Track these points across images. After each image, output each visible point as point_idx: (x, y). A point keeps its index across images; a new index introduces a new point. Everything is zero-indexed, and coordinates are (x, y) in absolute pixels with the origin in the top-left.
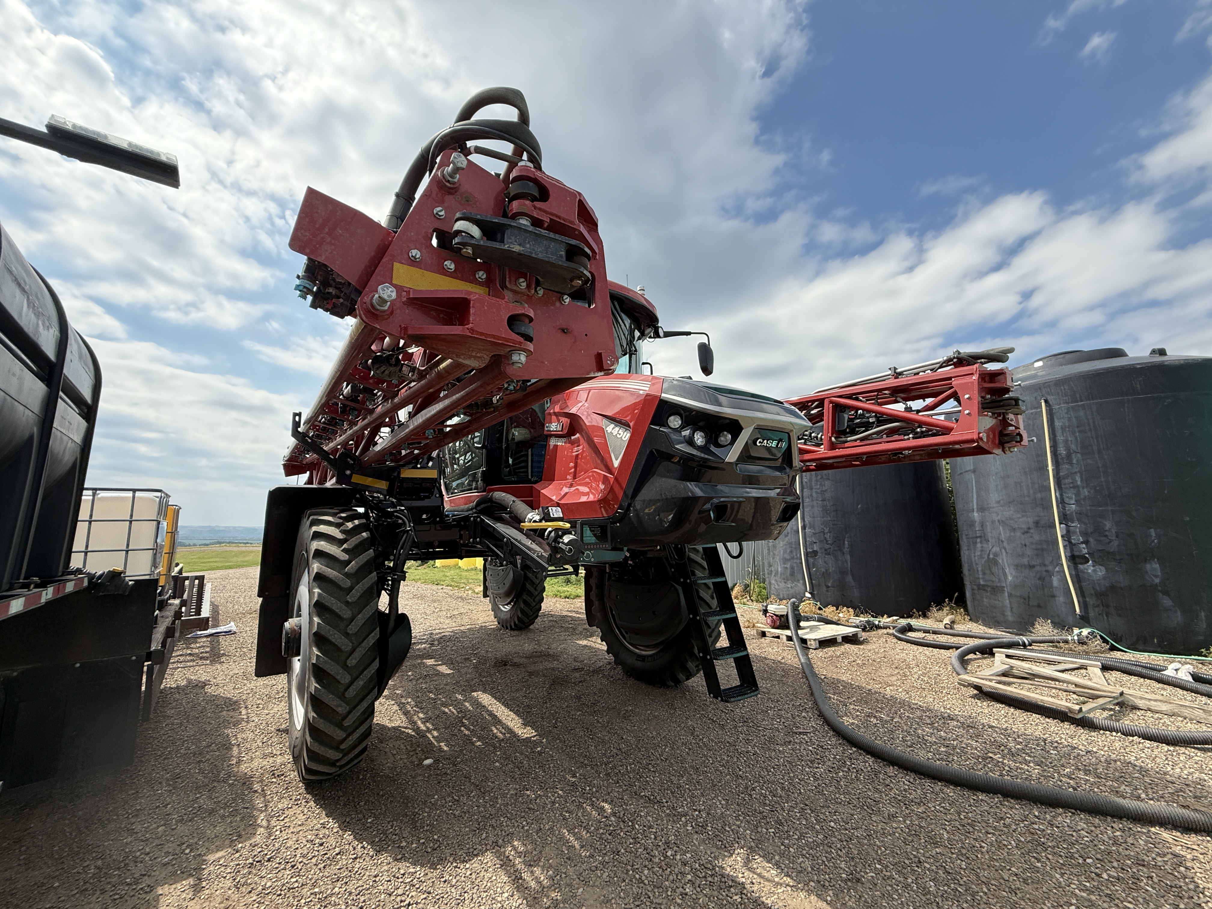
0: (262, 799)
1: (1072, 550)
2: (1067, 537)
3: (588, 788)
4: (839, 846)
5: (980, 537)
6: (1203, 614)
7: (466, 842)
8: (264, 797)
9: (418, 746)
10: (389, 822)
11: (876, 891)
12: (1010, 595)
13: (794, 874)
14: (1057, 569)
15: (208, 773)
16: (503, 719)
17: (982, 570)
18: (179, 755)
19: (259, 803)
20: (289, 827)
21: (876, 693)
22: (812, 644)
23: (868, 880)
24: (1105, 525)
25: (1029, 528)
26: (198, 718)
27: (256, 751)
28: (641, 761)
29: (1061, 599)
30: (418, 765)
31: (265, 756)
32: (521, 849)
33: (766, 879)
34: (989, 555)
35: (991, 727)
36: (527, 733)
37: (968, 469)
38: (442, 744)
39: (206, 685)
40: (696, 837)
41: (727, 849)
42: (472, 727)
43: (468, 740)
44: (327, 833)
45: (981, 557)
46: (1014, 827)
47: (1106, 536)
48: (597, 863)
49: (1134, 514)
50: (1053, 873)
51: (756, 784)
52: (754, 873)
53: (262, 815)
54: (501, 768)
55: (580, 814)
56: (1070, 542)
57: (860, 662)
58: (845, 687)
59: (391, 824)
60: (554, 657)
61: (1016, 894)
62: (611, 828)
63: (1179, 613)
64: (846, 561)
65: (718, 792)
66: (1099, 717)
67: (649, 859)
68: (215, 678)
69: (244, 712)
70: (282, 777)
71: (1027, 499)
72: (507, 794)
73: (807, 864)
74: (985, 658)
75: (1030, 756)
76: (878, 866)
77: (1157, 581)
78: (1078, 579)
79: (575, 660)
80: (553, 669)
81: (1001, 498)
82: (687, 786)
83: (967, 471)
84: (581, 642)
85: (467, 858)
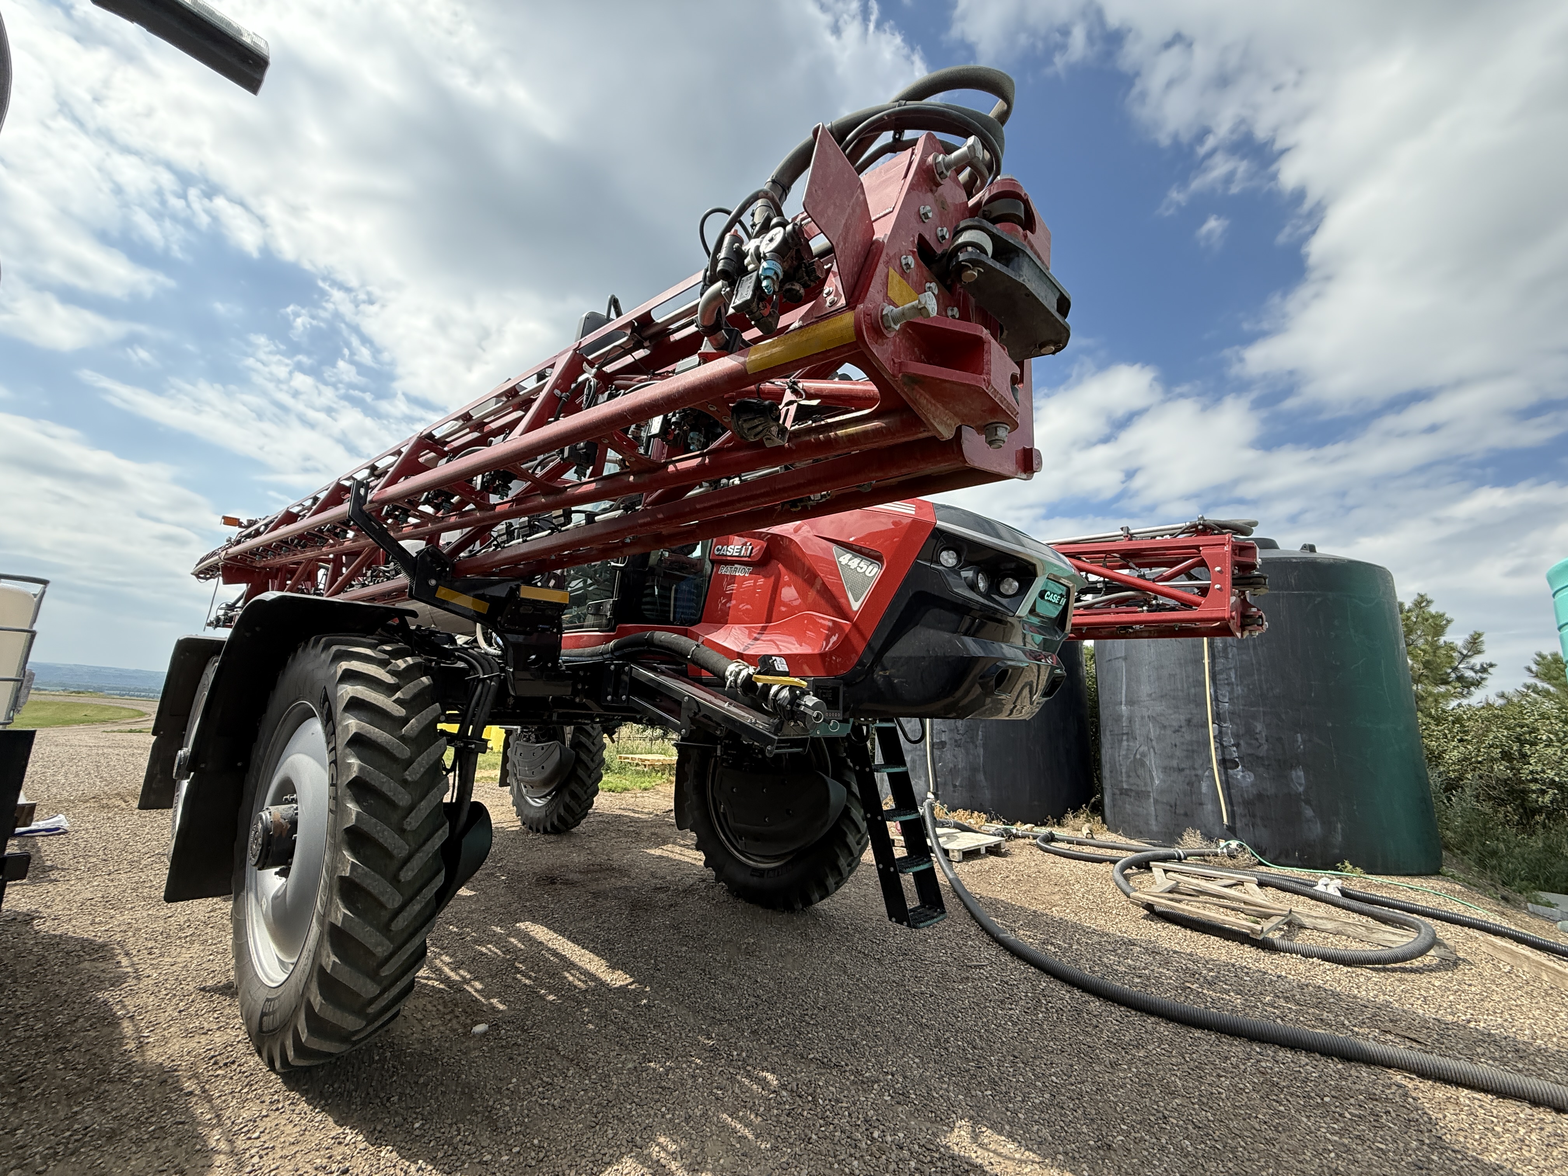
0: (207, 1106)
1: (1223, 753)
2: (1219, 737)
3: (735, 1053)
4: (1071, 1106)
5: (1127, 734)
6: (1339, 826)
7: (586, 1145)
8: (209, 1101)
9: (456, 1005)
10: (451, 1125)
11: (1133, 1158)
12: (1156, 801)
13: (1035, 1147)
14: (1207, 773)
15: (87, 1068)
16: (575, 959)
17: (1126, 772)
18: (13, 1041)
19: (203, 1113)
20: (273, 1148)
21: (1043, 915)
22: (956, 856)
23: (1119, 1145)
24: (1256, 727)
25: (1181, 727)
26: (35, 975)
27: (170, 1026)
28: (793, 1011)
29: (1209, 807)
30: (465, 1034)
31: (189, 1034)
32: (673, 1147)
33: (1005, 1156)
34: (1135, 754)
35: (1175, 952)
36: (618, 979)
37: (1119, 656)
38: (494, 1001)
39: (33, 919)
40: (900, 1109)
41: (945, 1122)
42: (533, 975)
43: (532, 992)
44: (348, 1152)
45: (1126, 757)
46: (1243, 1067)
47: (1257, 739)
48: (787, 1157)
49: (1283, 716)
50: (1298, 1116)
51: (948, 1034)
52: (988, 1150)
53: (215, 1132)
54: (599, 1031)
55: (737, 1091)
56: (1222, 744)
57: (1014, 878)
58: (1006, 908)
59: (455, 1127)
60: (622, 872)
61: (1273, 1145)
62: (787, 1107)
63: (1319, 825)
64: (979, 756)
65: (905, 1046)
66: (1275, 936)
67: (853, 1145)
68: (48, 907)
69: (125, 962)
70: (234, 1067)
71: (1180, 693)
72: (622, 1068)
73: (1045, 1132)
74: (1142, 873)
75: (1226, 984)
76: (1123, 1126)
77: (1301, 789)
78: (1227, 785)
79: (653, 875)
80: (626, 888)
81: (1153, 691)
82: (864, 1042)
83: (1117, 658)
84: (652, 852)
85: (595, 1169)
